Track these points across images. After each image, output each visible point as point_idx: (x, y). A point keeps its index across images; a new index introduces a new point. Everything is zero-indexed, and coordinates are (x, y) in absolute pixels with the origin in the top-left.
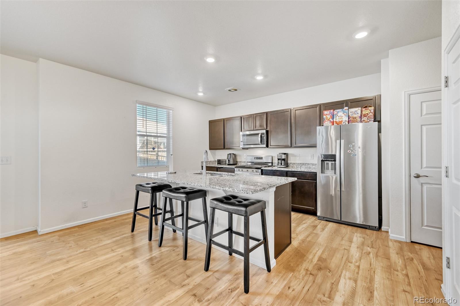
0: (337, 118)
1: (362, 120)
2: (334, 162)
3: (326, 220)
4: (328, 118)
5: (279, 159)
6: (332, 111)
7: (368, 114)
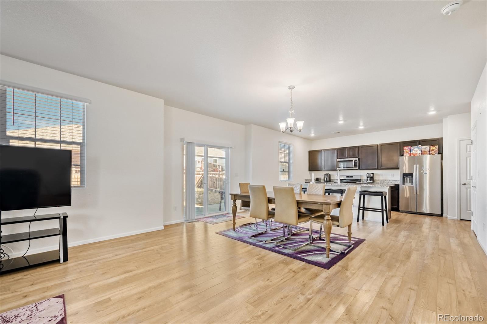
0: (414, 151)
1: (431, 153)
2: (411, 178)
3: (406, 213)
4: (407, 151)
5: (368, 177)
6: (410, 147)
7: (434, 149)
